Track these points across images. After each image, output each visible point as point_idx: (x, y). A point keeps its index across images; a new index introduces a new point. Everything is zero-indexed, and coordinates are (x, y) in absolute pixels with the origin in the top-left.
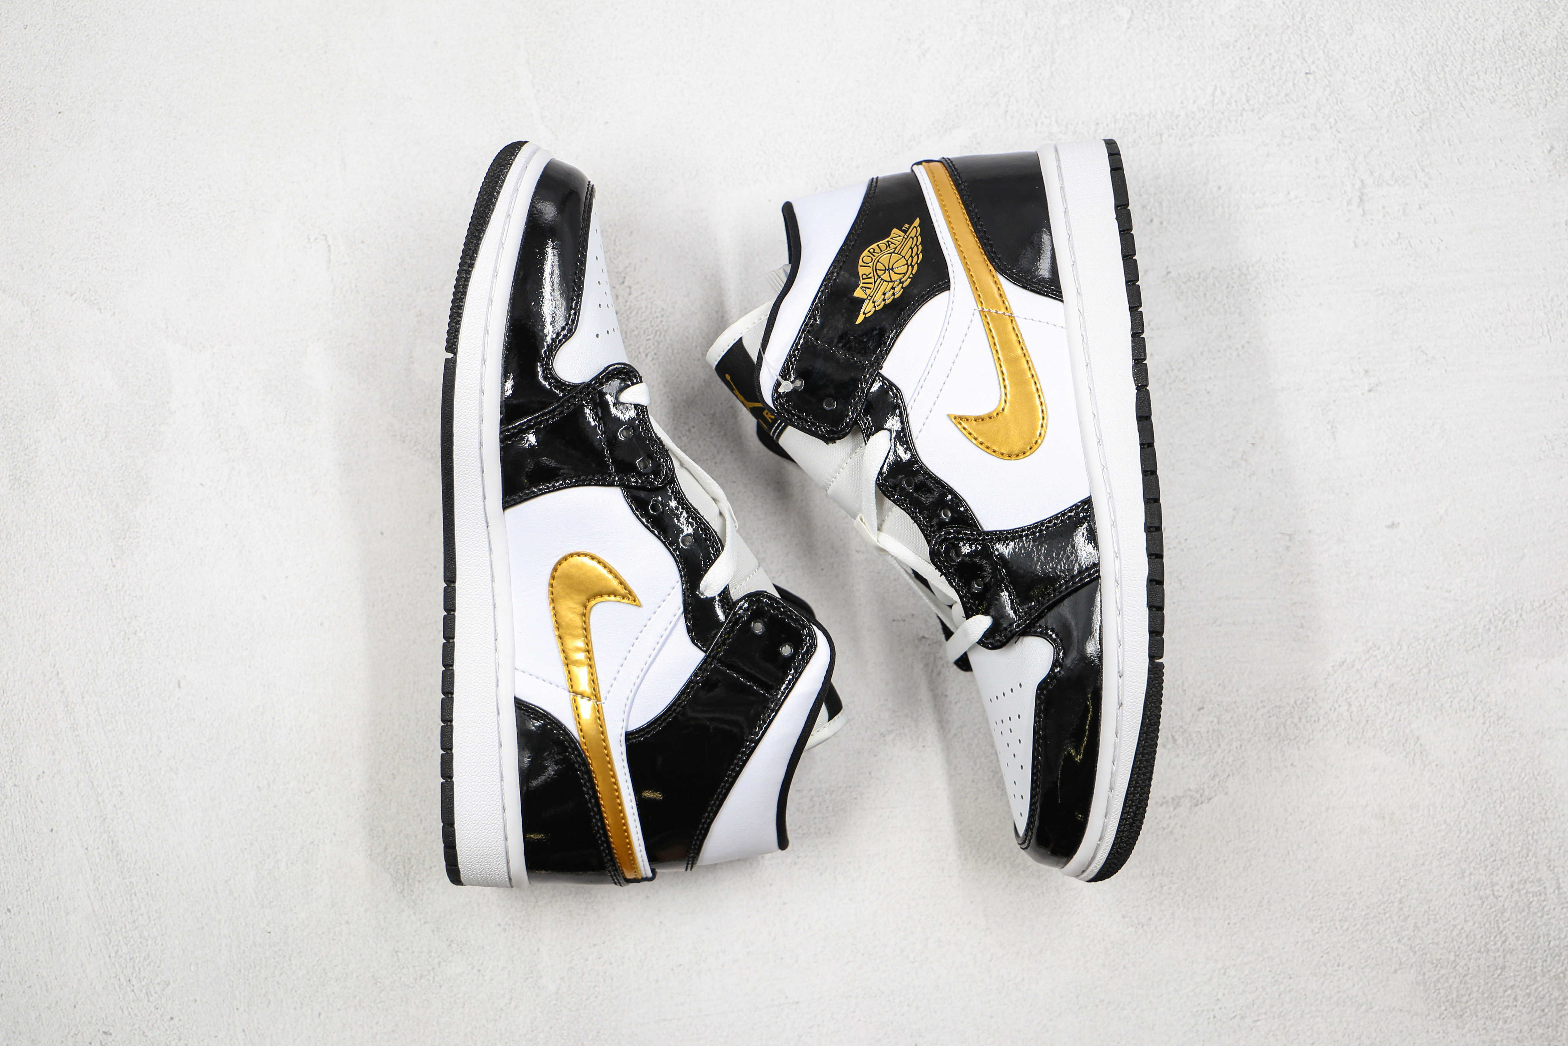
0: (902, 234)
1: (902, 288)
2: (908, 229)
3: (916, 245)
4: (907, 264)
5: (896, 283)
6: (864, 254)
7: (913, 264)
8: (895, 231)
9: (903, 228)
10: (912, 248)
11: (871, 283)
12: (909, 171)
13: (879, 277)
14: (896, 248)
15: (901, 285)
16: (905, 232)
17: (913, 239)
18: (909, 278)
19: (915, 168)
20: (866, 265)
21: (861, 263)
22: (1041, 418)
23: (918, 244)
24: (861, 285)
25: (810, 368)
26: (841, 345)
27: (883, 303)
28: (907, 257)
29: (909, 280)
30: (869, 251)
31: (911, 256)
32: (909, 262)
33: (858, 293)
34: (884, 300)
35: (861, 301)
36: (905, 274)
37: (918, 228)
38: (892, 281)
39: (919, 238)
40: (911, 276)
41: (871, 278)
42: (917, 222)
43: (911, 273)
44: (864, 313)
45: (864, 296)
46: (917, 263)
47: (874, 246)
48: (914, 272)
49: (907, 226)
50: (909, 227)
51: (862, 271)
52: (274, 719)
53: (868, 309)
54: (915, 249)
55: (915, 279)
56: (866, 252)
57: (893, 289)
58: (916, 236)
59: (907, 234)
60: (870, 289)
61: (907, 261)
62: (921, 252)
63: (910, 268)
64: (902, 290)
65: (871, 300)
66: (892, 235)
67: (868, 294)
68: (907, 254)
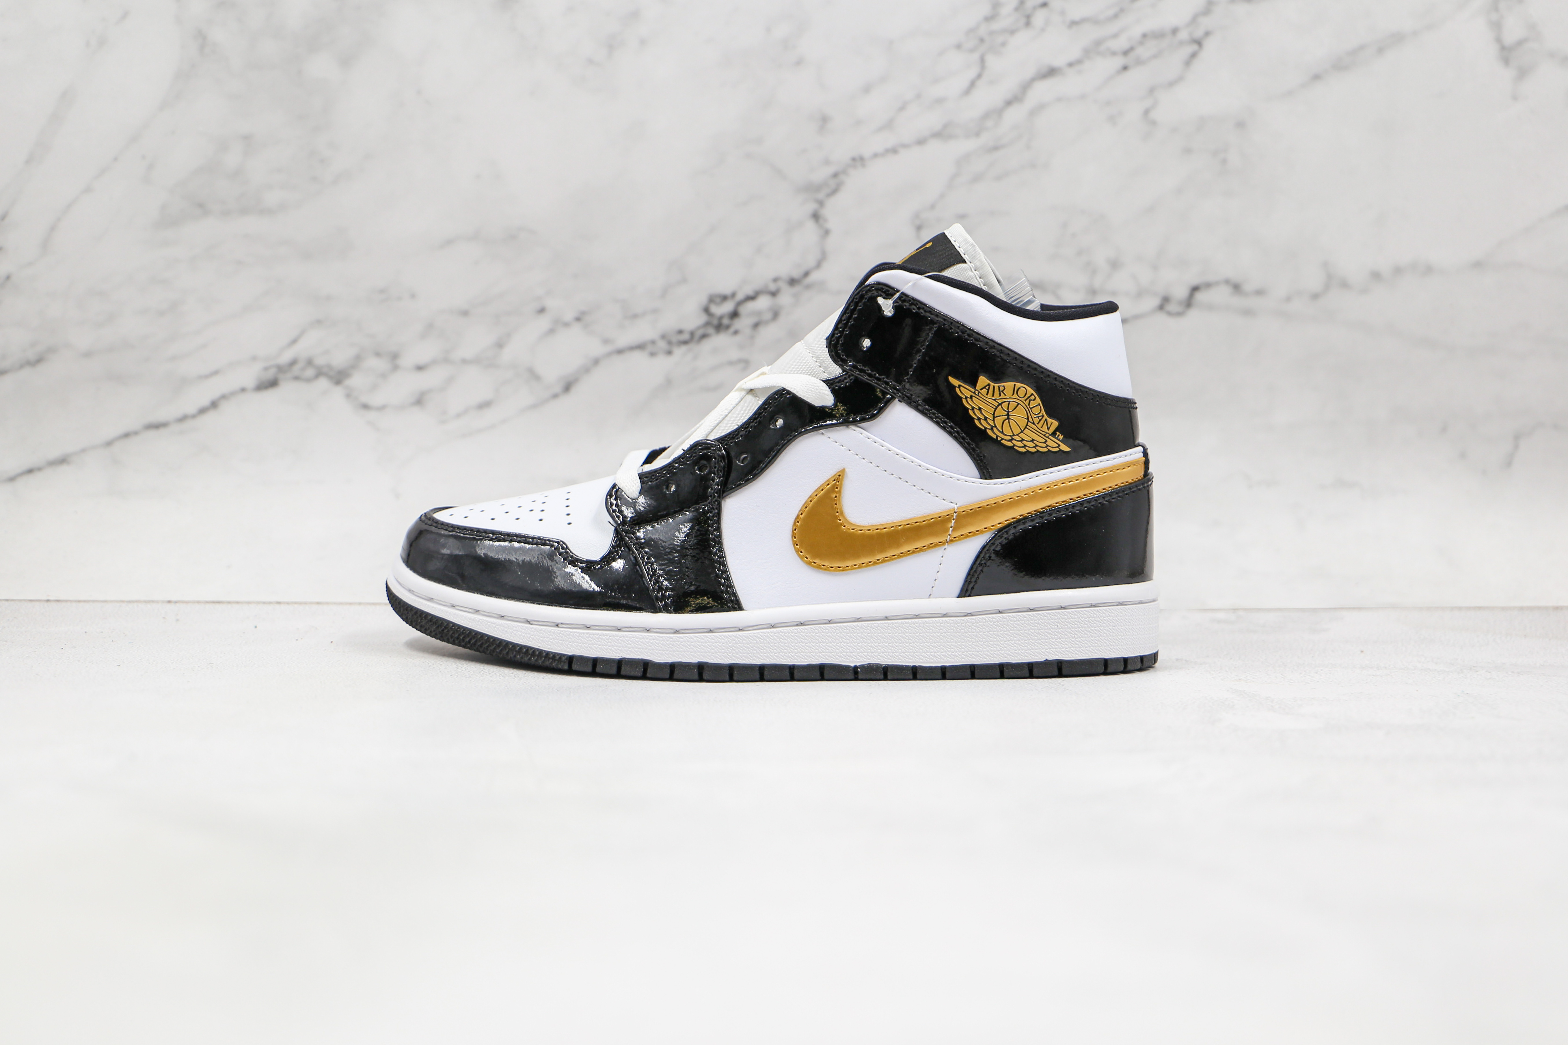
0: (1051, 431)
1: (986, 428)
3: (1037, 446)
5: (992, 423)
6: (1029, 389)
7: (1014, 441)
8: (1055, 424)
9: (1058, 433)
10: (1033, 441)
11: (993, 395)
12: (1141, 439)
13: (1000, 404)
14: (1034, 423)
15: (990, 428)
16: (1054, 434)
17: (1045, 443)
18: (997, 436)
19: (1141, 449)
20: (1015, 391)
21: (1018, 385)
22: (832, 566)
23: (1038, 448)
24: (992, 384)
25: (904, 325)
26: (927, 358)
27: (970, 408)
28: (1022, 435)
29: (995, 437)
30: (1032, 394)
31: (1023, 440)
32: (1016, 437)
33: (983, 380)
34: (973, 408)
35: (974, 384)
36: (1002, 432)
37: (1057, 449)
38: (994, 417)
39: (1045, 450)
40: (999, 439)
41: (1000, 395)
42: (1065, 448)
43: (1002, 439)
44: (960, 386)
45: (978, 387)
46: (1014, 445)
47: (1038, 400)
48: (1003, 442)
49: (1061, 437)
50: (1059, 440)
51: (1009, 385)
53: (964, 391)
54: (1031, 444)
55: (998, 443)
56: (1030, 391)
57: (986, 419)
58: (1047, 446)
59: (1050, 437)
60: (987, 394)
61: (1017, 435)
62: (1028, 451)
63: (1010, 438)
64: (983, 428)
65: (974, 395)
66: (1050, 420)
67: (980, 391)
68: (1026, 436)
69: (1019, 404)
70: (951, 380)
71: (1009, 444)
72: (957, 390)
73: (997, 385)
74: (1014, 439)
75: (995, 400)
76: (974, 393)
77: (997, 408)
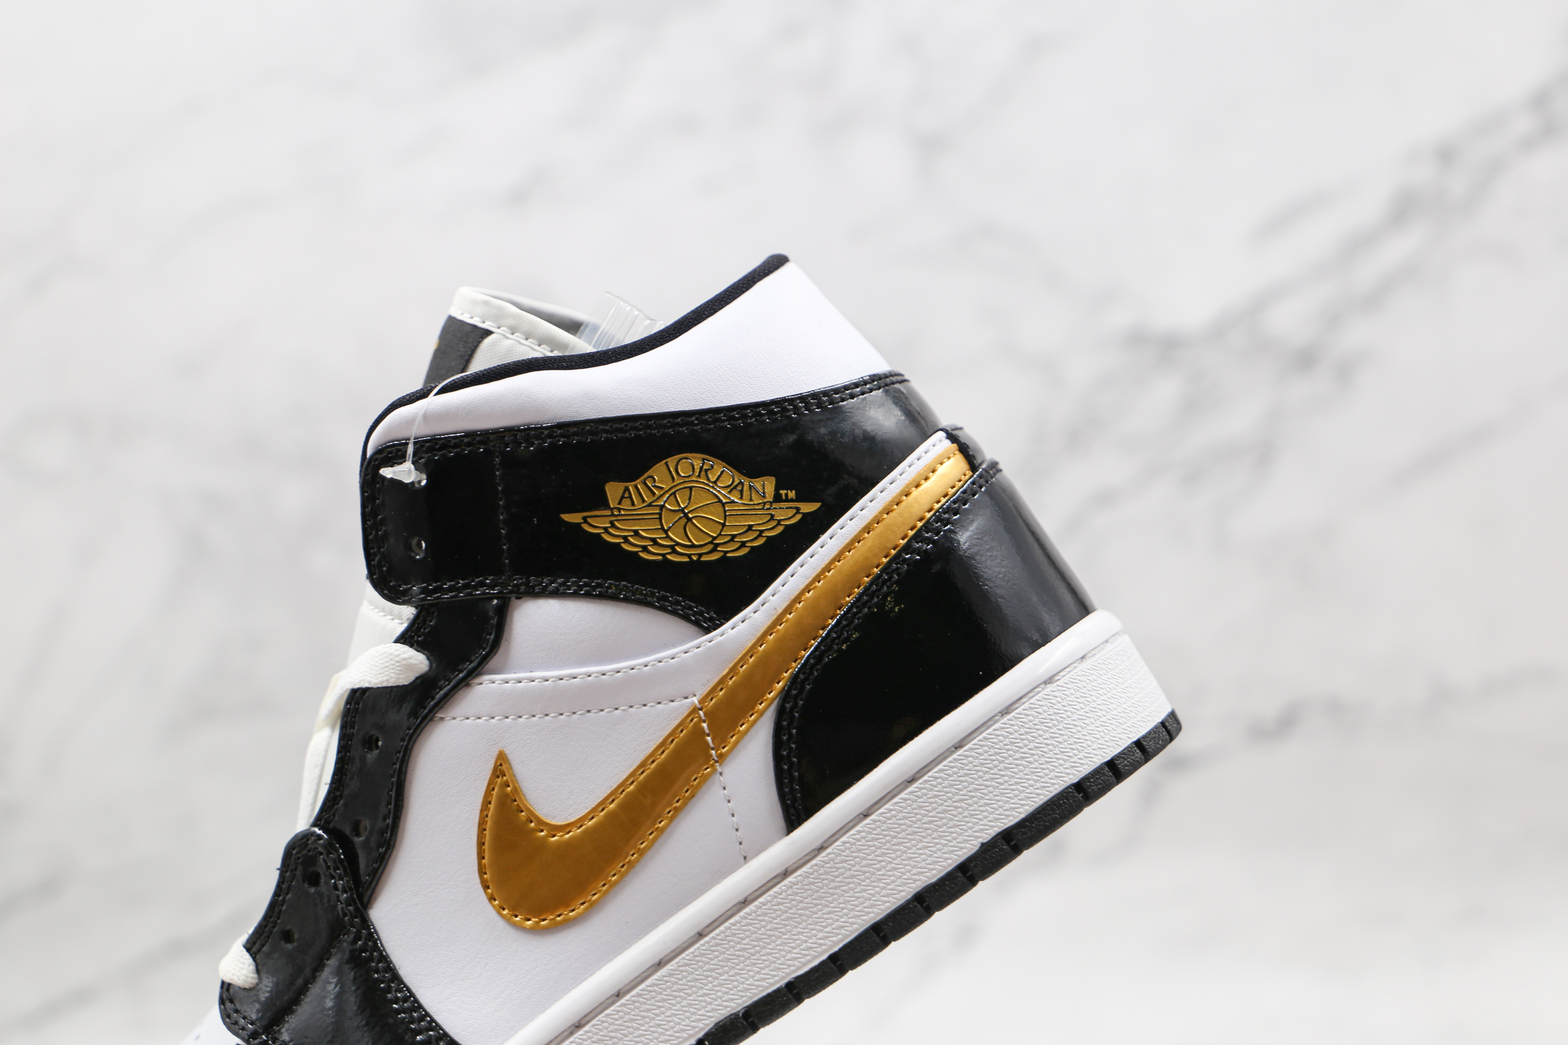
0: (770, 497)
1: (663, 555)
2: (787, 500)
3: (762, 532)
4: (714, 538)
5: (667, 543)
6: (693, 457)
7: (719, 549)
8: (770, 482)
10: (750, 529)
11: (643, 501)
13: (662, 507)
14: (734, 503)
15: (669, 551)
16: (778, 498)
17: (771, 520)
18: (689, 556)
19: (941, 434)
20: (674, 474)
21: (672, 462)
23: (765, 534)
24: (631, 486)
25: (455, 485)
26: (515, 511)
27: (620, 541)
28: (726, 531)
29: (686, 559)
30: (703, 462)
31: (734, 536)
32: (719, 541)
33: (613, 490)
34: (625, 538)
35: (603, 503)
36: (693, 547)
37: (799, 517)
38: (665, 533)
39: (780, 529)
40: (694, 559)
41: (653, 494)
42: (809, 508)
43: (700, 555)
44: (585, 519)
45: (612, 503)
46: (724, 554)
47: (719, 465)
48: (703, 559)
49: (792, 494)
50: (792, 500)
51: (658, 472)
53: (595, 522)
54: (752, 536)
55: (695, 567)
56: (698, 459)
57: (654, 540)
58: (779, 521)
59: (775, 505)
60: (633, 504)
61: (720, 534)
62: (752, 548)
63: (711, 547)
64: (660, 558)
65: (613, 519)
66: (758, 483)
67: (620, 506)
68: (736, 526)
69: (691, 488)
70: (567, 517)
71: (714, 557)
72: (586, 527)
73: (638, 482)
74: (717, 545)
75: (650, 505)
76: (613, 515)
77: (660, 514)
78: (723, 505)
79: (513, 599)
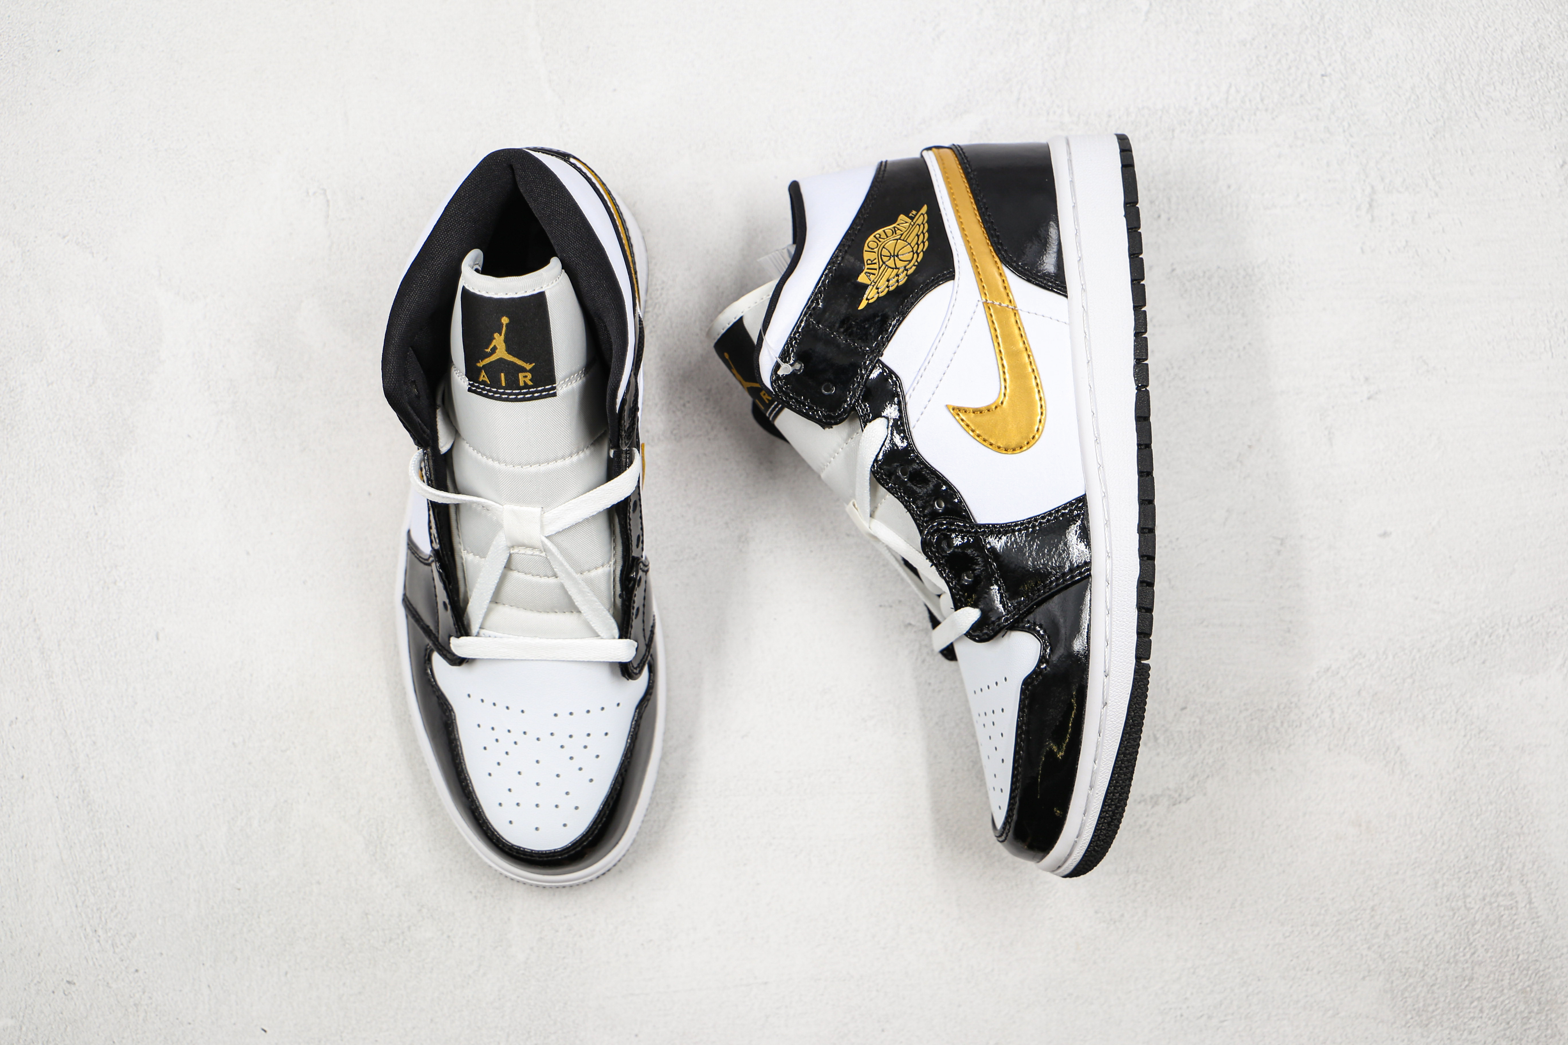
0: (909, 220)
1: (907, 275)
2: (915, 216)
3: (922, 232)
4: (913, 251)
5: (901, 270)
6: (869, 239)
7: (919, 251)
8: (902, 217)
10: (918, 236)
11: (876, 269)
12: (918, 156)
13: (884, 263)
14: (902, 235)
15: (905, 272)
16: (912, 218)
17: (920, 226)
18: (914, 265)
19: (925, 153)
20: (872, 250)
21: (866, 248)
22: (1040, 413)
23: (924, 231)
24: (866, 270)
25: (811, 351)
26: (842, 330)
27: (887, 289)
28: (913, 245)
29: (914, 268)
30: (875, 236)
31: (917, 243)
32: (915, 249)
33: (862, 279)
34: (888, 287)
35: (865, 287)
36: (910, 261)
37: (926, 215)
38: (896, 268)
39: (926, 225)
40: (916, 264)
41: (875, 263)
42: (924, 209)
43: (917, 261)
44: (867, 299)
45: (867, 282)
46: (922, 250)
47: (880, 231)
48: (919, 260)
49: (914, 212)
50: (917, 214)
51: (867, 256)
52: (251, 675)
53: (871, 295)
54: (921, 237)
55: (920, 267)
56: (871, 237)
57: (897, 276)
58: (922, 223)
59: (914, 221)
60: (874, 274)
61: (913, 248)
62: (927, 240)
63: (915, 255)
64: (907, 277)
65: (875, 286)
66: (899, 221)
67: (872, 280)
68: (913, 241)
69: (884, 247)
70: (861, 307)
71: (921, 255)
72: (871, 301)
73: (867, 266)
74: (917, 252)
75: (880, 268)
76: (873, 286)
77: (886, 266)
78: (900, 239)
79: (880, 358)
